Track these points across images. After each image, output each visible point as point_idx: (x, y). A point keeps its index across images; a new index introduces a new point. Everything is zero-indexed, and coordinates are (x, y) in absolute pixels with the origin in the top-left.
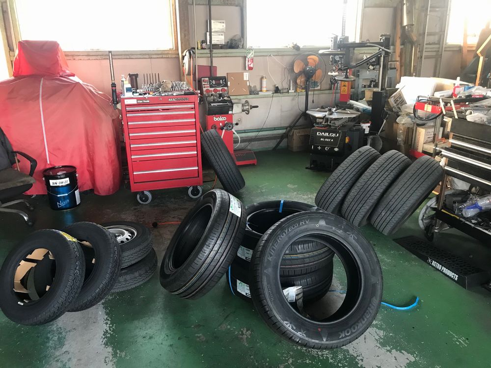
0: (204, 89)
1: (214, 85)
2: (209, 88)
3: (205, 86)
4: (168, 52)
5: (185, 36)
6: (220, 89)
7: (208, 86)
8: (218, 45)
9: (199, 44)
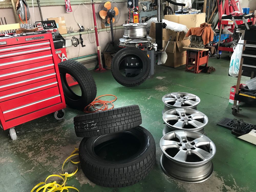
1: (46, 27)
3: (40, 28)
6: (52, 30)
7: (43, 28)
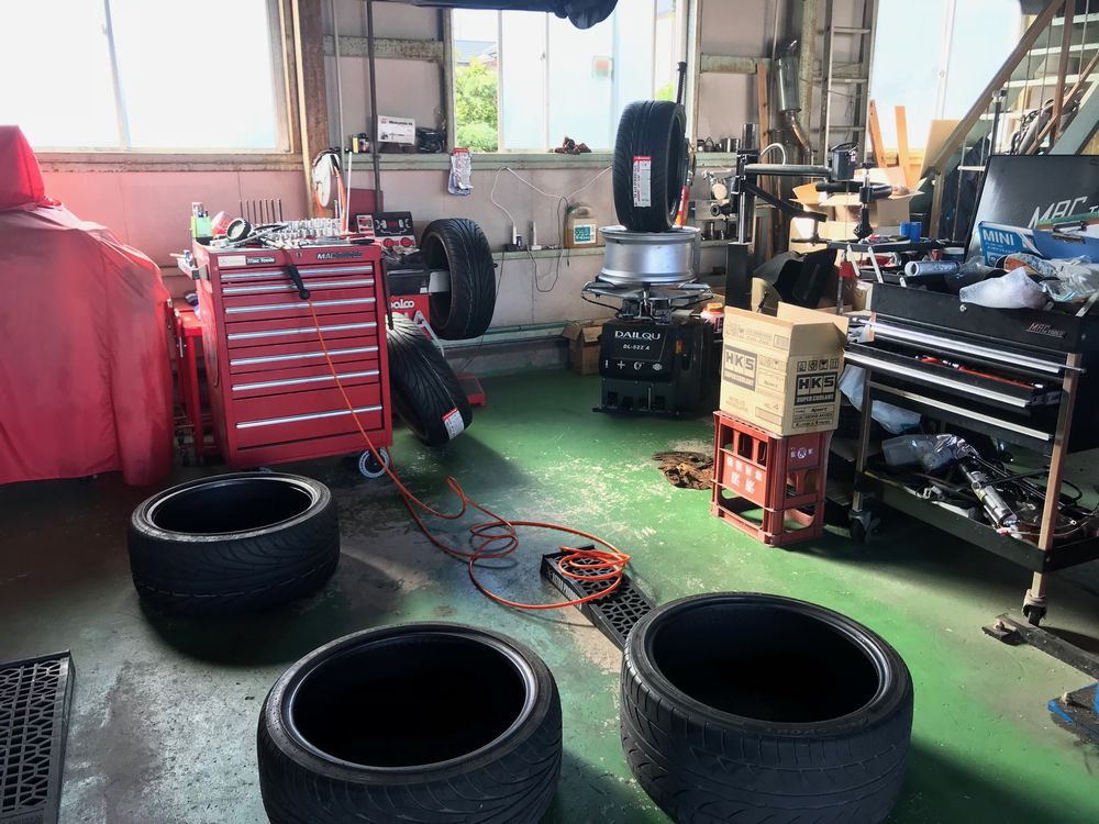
1: (385, 230)
2: (374, 238)
3: (365, 232)
4: (278, 157)
5: (318, 123)
6: (399, 238)
7: (373, 232)
8: (397, 144)
9: (355, 141)
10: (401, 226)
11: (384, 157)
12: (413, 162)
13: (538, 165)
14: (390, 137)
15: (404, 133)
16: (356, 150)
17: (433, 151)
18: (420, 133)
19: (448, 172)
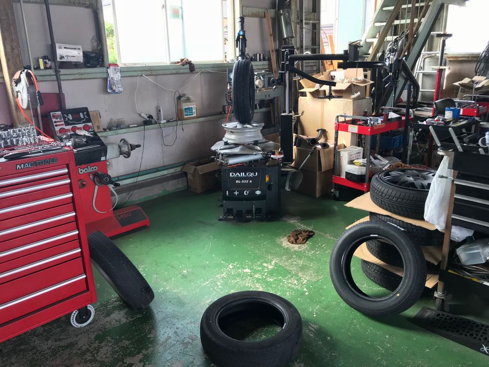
0: (57, 129)
1: (71, 121)
2: (64, 127)
3: (57, 124)
5: (13, 49)
6: (81, 125)
7: (63, 123)
8: (70, 62)
9: (41, 61)
10: (82, 117)
11: (63, 71)
12: (82, 74)
13: (160, 72)
14: (66, 58)
15: (75, 54)
16: (42, 67)
17: (94, 66)
18: (85, 55)
19: (106, 79)
